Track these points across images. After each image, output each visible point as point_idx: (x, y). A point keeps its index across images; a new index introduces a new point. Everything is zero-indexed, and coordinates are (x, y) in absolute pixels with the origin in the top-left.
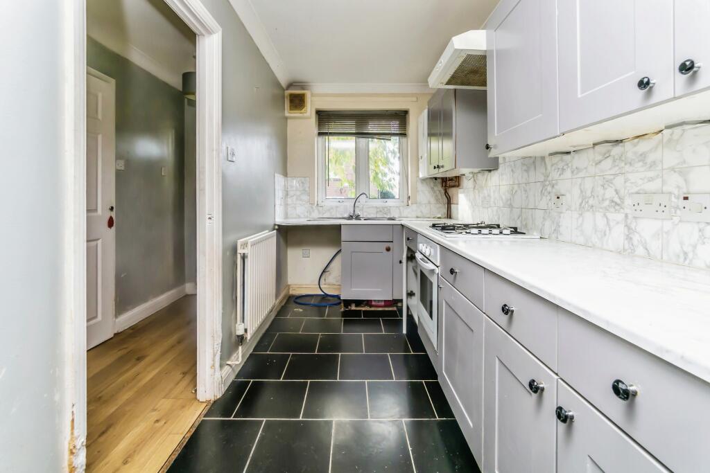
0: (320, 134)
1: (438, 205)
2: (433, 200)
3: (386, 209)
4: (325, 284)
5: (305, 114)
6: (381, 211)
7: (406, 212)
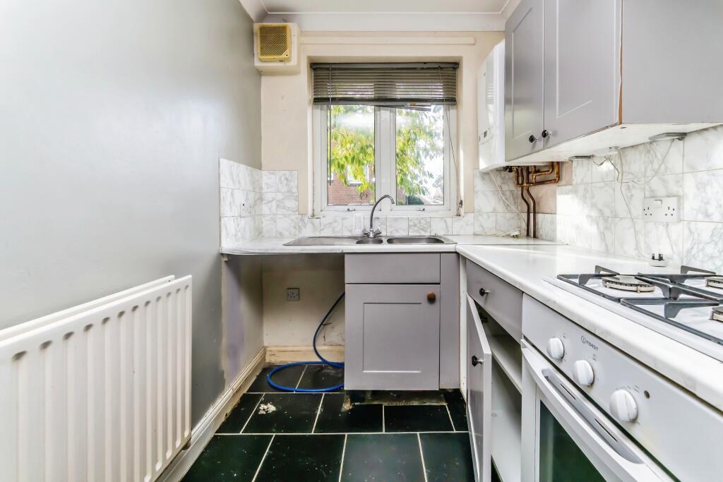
0: (317, 101)
1: (509, 215)
2: (500, 208)
3: (423, 221)
4: (325, 345)
5: (288, 64)
6: (415, 226)
7: (458, 226)
